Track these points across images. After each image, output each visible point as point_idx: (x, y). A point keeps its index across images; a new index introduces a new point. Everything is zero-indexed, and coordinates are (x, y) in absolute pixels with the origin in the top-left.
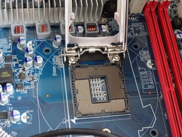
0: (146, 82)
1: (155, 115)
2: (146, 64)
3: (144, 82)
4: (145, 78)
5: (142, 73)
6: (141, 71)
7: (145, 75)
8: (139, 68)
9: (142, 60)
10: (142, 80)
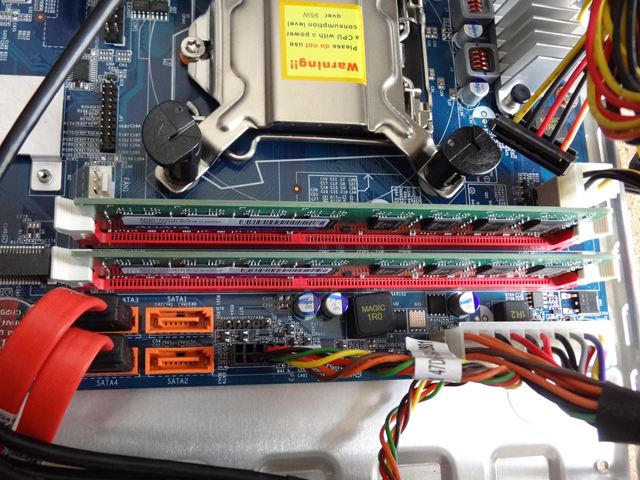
0: (329, 185)
1: (232, 187)
2: (382, 198)
3: (329, 181)
4: (339, 186)
5: (354, 180)
6: (360, 178)
7: (347, 186)
8: (368, 175)
9: (394, 189)
10: (333, 176)
